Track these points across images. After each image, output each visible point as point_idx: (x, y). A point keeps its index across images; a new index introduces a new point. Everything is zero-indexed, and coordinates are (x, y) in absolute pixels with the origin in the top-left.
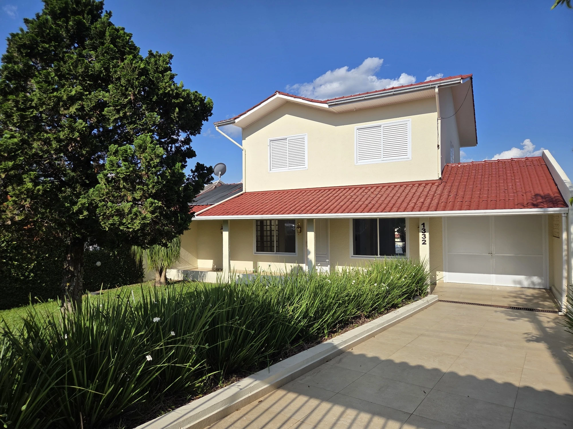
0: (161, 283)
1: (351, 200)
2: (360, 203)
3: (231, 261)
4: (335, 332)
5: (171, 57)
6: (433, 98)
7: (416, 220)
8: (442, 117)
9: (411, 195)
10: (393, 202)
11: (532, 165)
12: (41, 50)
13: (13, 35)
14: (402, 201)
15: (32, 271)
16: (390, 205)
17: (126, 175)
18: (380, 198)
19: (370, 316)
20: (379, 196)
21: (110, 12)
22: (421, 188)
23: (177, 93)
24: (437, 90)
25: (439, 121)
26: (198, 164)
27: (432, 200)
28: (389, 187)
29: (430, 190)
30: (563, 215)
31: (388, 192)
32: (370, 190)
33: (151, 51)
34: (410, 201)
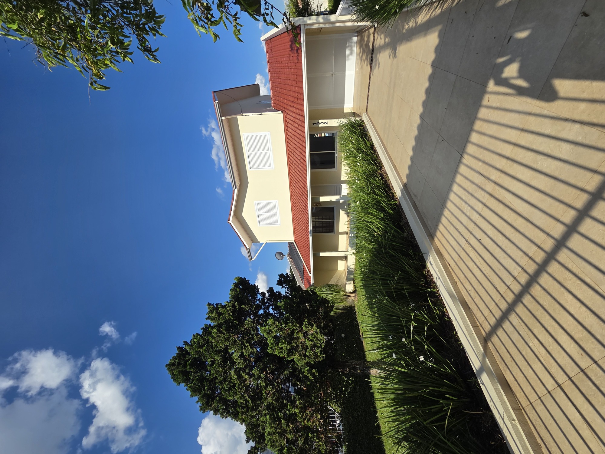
0: (355, 296)
1: (298, 172)
2: (300, 167)
3: (339, 251)
4: (393, 195)
5: (209, 304)
6: (228, 120)
7: (310, 129)
8: (241, 112)
9: (293, 132)
10: (299, 145)
11: (271, 48)
12: (210, 392)
13: (201, 410)
14: (298, 139)
15: (348, 379)
16: (301, 147)
17: (288, 344)
18: (296, 153)
19: (380, 166)
20: (295, 154)
21: (184, 342)
22: (289, 125)
23: (232, 307)
24: (223, 118)
25: (244, 114)
26: (277, 284)
27: (297, 119)
28: (288, 146)
29: (290, 119)
30: (306, 28)
31: (292, 148)
32: (291, 159)
33: (206, 318)
34: (298, 133)
